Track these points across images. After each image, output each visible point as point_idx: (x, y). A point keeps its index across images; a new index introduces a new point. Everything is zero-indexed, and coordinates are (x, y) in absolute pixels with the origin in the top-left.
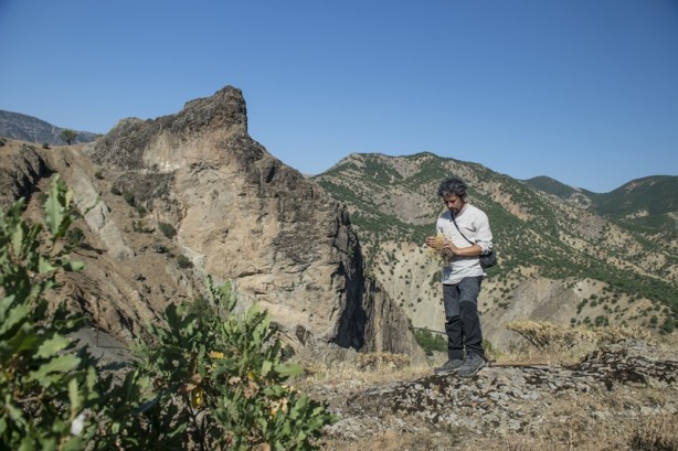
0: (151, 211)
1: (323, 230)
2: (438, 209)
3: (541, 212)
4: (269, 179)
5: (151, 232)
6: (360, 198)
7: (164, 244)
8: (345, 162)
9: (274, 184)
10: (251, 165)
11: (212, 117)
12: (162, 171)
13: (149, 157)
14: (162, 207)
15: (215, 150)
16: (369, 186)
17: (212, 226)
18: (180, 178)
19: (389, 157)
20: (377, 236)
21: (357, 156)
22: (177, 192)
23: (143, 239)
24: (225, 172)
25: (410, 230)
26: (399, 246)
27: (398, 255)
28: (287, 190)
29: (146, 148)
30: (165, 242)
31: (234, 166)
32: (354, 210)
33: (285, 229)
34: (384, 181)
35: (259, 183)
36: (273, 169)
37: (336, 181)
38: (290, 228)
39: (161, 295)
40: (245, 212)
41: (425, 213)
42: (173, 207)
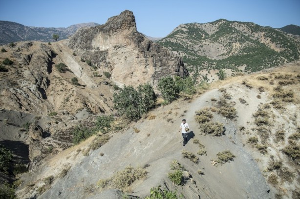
0: (99, 67)
1: (173, 69)
2: (229, 50)
3: (288, 47)
4: (148, 50)
5: (101, 76)
6: (187, 48)
7: (107, 81)
8: (177, 30)
9: (150, 51)
10: (140, 44)
11: (122, 25)
12: (101, 50)
13: (94, 44)
14: (104, 66)
15: (124, 39)
16: (191, 41)
17: (126, 72)
18: (110, 52)
19: (201, 24)
20: (197, 68)
21: (183, 26)
22: (109, 58)
23: (99, 80)
24: (130, 48)
25: (214, 63)
26: (209, 72)
27: (209, 77)
28: (156, 53)
29: (93, 40)
30: (107, 80)
31: (133, 45)
32: (184, 55)
33: (157, 70)
34: (199, 38)
35: (144, 51)
36: (149, 45)
37: (173, 40)
38: (159, 69)
39: (111, 101)
40: (139, 65)
41: (222, 53)
42: (109, 65)
